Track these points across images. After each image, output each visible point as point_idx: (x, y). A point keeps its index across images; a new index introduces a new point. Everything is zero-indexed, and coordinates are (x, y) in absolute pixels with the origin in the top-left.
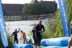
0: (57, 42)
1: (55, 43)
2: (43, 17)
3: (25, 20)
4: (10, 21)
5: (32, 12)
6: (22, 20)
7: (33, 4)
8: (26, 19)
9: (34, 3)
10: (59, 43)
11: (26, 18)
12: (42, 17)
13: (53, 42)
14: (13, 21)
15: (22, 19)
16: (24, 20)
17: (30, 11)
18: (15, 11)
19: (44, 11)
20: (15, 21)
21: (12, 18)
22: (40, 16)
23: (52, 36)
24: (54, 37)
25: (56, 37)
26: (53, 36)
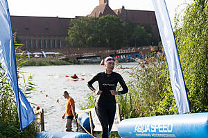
0: (166, 129)
1: (160, 131)
2: (125, 54)
3: (75, 63)
4: (32, 64)
5: (94, 40)
6: (64, 62)
7: (98, 16)
8: (77, 61)
9: (101, 15)
10: (171, 131)
11: (77, 59)
12: (123, 54)
13: (153, 129)
14: (41, 65)
15: (67, 61)
16: (71, 62)
17: (90, 38)
19: (128, 37)
20: (44, 65)
21: (36, 56)
22: (119, 52)
23: (151, 110)
24: (158, 114)
25: (162, 115)
26: (154, 112)
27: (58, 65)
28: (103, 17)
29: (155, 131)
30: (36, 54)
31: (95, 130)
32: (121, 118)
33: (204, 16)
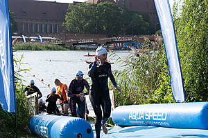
0: (159, 117)
1: (154, 119)
2: (122, 42)
3: (71, 49)
4: (28, 48)
5: (92, 26)
6: (61, 47)
7: (96, 3)
8: (73, 47)
9: (99, 1)
10: (165, 119)
11: (74, 44)
12: (119, 42)
13: (147, 117)
14: (37, 49)
15: (63, 47)
16: (67, 48)
17: (87, 24)
18: (42, 20)
20: (41, 50)
21: (32, 40)
22: (116, 39)
23: (146, 98)
24: (152, 102)
25: (156, 103)
26: (149, 100)
27: (54, 50)
28: (101, 4)
29: (149, 118)
30: (33, 39)
31: (89, 115)
32: (115, 105)
33: (203, 5)
